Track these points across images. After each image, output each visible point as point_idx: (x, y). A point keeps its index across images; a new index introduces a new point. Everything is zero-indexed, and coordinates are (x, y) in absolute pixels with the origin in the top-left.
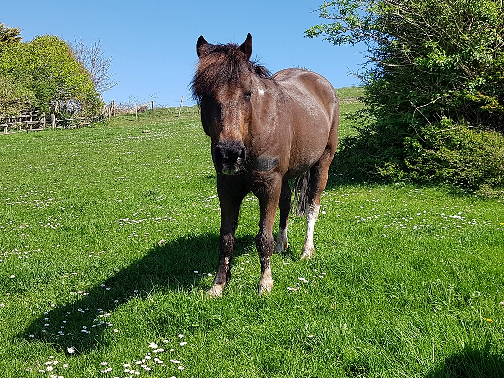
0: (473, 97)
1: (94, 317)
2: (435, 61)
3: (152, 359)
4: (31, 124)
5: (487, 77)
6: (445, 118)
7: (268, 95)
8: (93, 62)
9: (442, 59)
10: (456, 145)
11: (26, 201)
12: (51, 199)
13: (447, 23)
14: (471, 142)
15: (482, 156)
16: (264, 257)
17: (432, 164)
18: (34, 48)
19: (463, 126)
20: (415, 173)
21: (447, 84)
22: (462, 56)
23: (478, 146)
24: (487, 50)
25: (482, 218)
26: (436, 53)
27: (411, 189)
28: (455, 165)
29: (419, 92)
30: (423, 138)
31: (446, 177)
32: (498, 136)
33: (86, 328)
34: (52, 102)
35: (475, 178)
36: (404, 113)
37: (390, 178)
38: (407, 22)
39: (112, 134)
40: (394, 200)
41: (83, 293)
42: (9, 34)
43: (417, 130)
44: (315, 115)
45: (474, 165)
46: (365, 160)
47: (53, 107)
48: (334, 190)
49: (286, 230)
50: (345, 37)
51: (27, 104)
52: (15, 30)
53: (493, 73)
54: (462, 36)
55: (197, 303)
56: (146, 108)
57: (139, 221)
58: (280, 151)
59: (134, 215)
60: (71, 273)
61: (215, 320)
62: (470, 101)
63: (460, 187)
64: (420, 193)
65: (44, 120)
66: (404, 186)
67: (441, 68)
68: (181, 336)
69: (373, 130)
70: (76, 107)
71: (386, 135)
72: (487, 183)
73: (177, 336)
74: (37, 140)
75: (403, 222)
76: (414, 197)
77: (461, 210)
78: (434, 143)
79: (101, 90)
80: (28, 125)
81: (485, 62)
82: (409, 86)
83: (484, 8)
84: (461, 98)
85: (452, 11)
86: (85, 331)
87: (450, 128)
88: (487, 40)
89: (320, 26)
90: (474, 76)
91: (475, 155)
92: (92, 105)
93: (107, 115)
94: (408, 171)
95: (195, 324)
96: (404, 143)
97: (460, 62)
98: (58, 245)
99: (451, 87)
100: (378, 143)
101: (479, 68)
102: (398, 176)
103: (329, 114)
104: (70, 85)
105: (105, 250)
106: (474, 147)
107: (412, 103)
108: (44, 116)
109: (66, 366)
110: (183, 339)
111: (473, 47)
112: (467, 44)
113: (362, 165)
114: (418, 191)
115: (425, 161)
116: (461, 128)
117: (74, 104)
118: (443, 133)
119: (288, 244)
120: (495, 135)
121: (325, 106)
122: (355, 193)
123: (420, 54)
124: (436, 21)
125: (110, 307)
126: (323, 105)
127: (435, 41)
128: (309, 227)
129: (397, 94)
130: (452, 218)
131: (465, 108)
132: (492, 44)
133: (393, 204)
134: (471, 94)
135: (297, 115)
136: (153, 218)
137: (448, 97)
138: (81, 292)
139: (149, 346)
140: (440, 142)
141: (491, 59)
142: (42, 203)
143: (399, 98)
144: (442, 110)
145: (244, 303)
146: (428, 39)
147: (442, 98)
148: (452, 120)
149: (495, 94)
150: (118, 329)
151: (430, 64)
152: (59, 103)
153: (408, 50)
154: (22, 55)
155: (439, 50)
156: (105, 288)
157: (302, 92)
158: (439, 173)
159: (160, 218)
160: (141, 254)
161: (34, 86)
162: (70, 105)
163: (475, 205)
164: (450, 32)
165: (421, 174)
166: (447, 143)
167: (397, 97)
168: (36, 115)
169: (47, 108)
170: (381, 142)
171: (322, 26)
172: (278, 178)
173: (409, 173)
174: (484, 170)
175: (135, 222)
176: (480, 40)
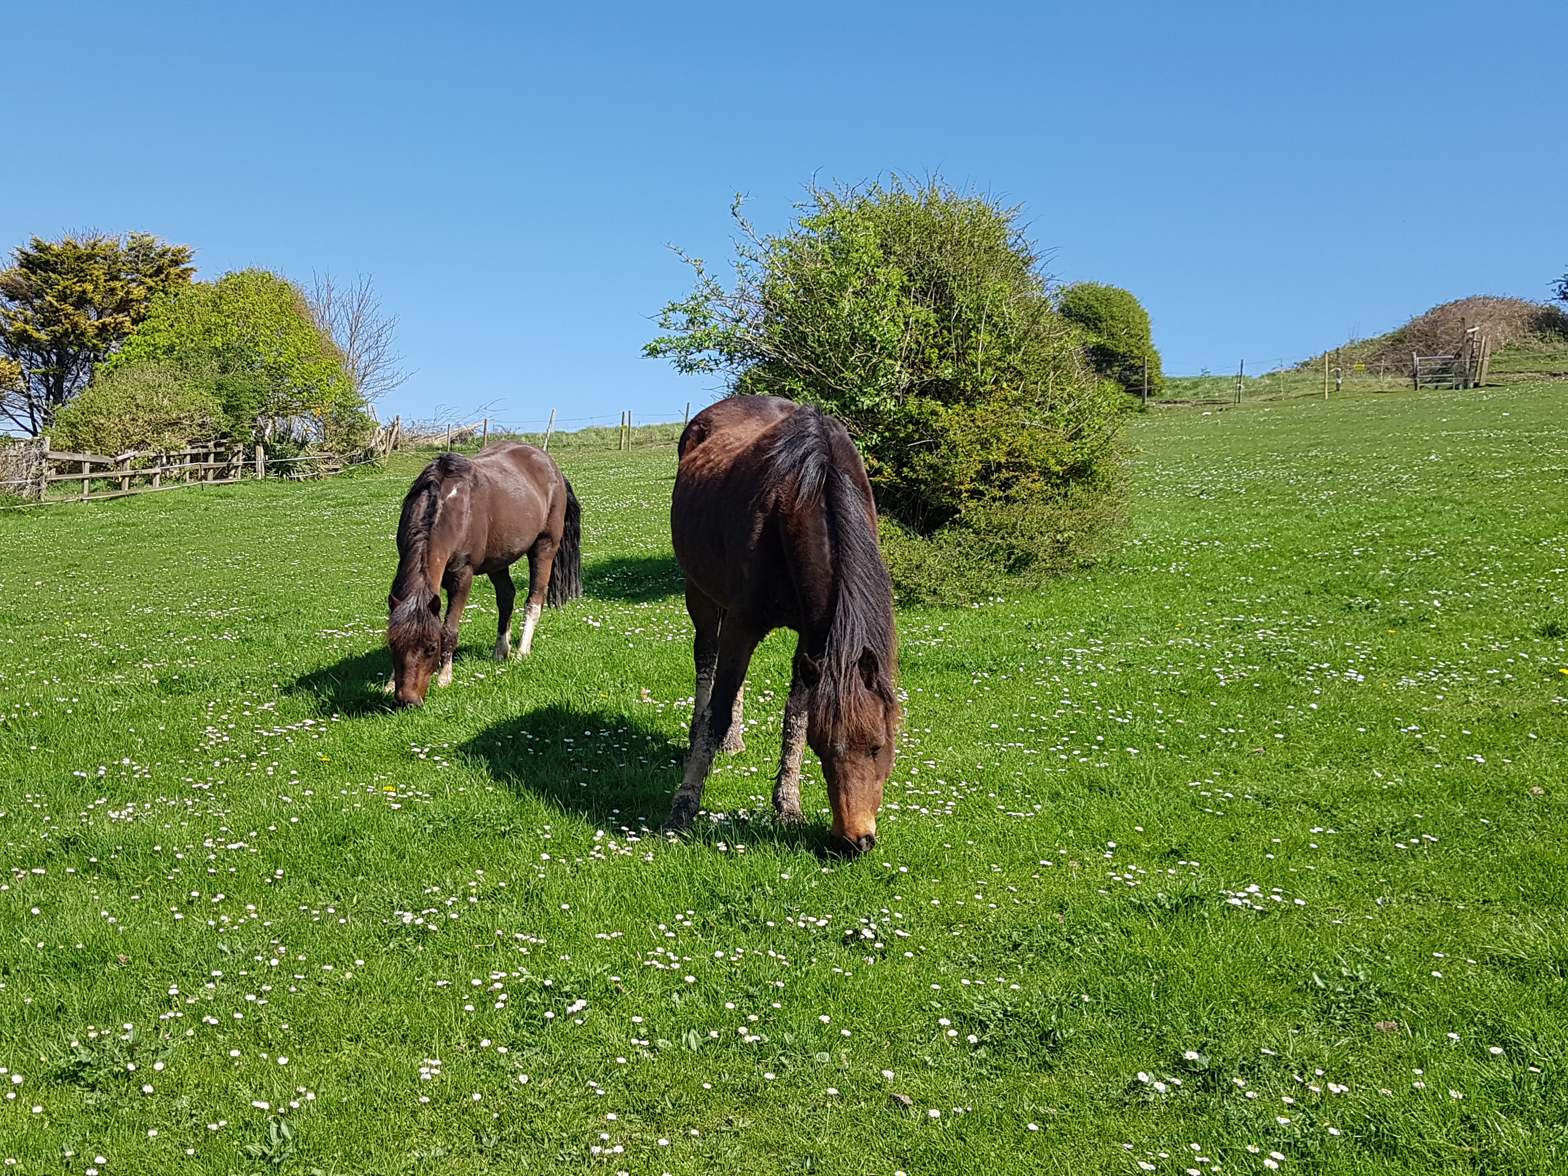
4: (210, 469)
8: (354, 329)
18: (220, 298)
34: (259, 420)
42: (166, 260)
47: (261, 431)
49: (508, 635)
51: (202, 426)
52: (180, 251)
56: (470, 434)
65: (239, 461)
70: (313, 431)
74: (221, 506)
79: (370, 392)
80: (205, 470)
92: (348, 427)
93: (381, 448)
103: (546, 496)
104: (299, 382)
108: (239, 452)
117: (308, 424)
121: (541, 485)
152: (274, 423)
154: (196, 314)
161: (220, 387)
162: (299, 426)
168: (223, 449)
169: (248, 433)
172: (469, 572)
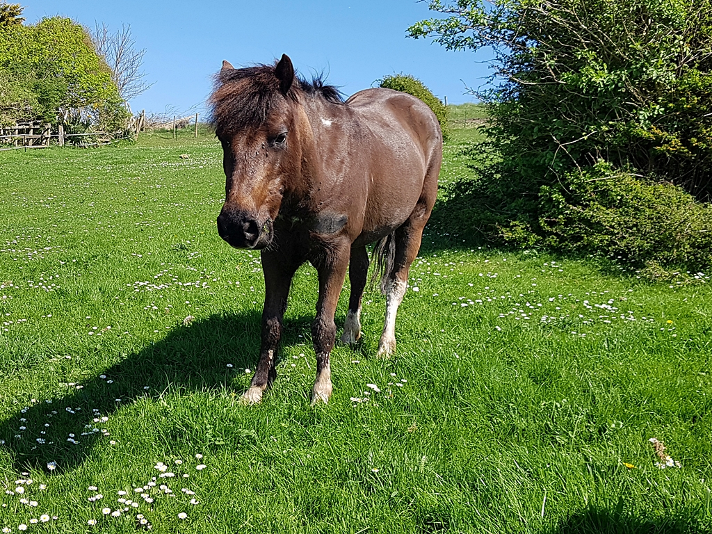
0: (644, 133)
1: (86, 421)
2: (591, 79)
3: (158, 486)
4: (30, 139)
5: (666, 104)
6: (601, 160)
7: (336, 127)
8: (119, 56)
9: (600, 76)
10: (615, 201)
11: (14, 248)
12: (48, 249)
13: (611, 25)
14: (637, 198)
15: (652, 219)
16: (321, 352)
17: (578, 227)
18: (39, 34)
19: (626, 174)
20: (553, 238)
21: (607, 113)
22: (631, 73)
23: (647, 204)
24: (668, 66)
25: (643, 311)
26: (593, 68)
27: (546, 261)
28: (612, 230)
29: (566, 122)
30: (568, 189)
31: (598, 247)
32: (677, 190)
33: (73, 435)
34: (60, 109)
35: (639, 251)
36: (542, 151)
37: (517, 243)
38: (552, 21)
39: (139, 158)
40: (519, 276)
41: (76, 385)
42: (6, 13)
43: (559, 176)
44: (405, 157)
45: (638, 230)
46: (482, 216)
47: (62, 116)
48: (435, 256)
49: (359, 313)
50: (463, 39)
51: (26, 111)
52: (15, 8)
53: (674, 99)
54: (632, 44)
55: (225, 412)
56: (187, 123)
57: (160, 286)
58: (349, 206)
59: (156, 277)
60: (63, 355)
61: (247, 437)
62: (639, 138)
63: (617, 262)
64: (558, 269)
65: (48, 134)
66: (536, 256)
67: (599, 89)
68: (199, 456)
69: (497, 172)
70: (93, 117)
71: (515, 180)
72: (656, 259)
73: (194, 456)
74: (37, 162)
75: (526, 310)
76: (548, 273)
77: (614, 298)
78: (583, 196)
79: (127, 95)
80: (27, 139)
81: (665, 82)
82: (552, 113)
83: (666, 5)
84: (626, 134)
85: (619, 8)
86: (72, 440)
87: (607, 176)
88: (668, 51)
89: (429, 21)
90: (647, 103)
91: (642, 217)
92: (114, 116)
93: (134, 130)
94: (545, 234)
95: (219, 441)
96: (539, 194)
97: (627, 81)
98: (49, 316)
99: (613, 117)
100: (503, 192)
101: (655, 91)
102: (528, 241)
103: (426, 155)
104: (85, 86)
105: (112, 326)
106: (641, 205)
107: (554, 138)
108: (48, 129)
109: (42, 487)
110: (201, 461)
111: (648, 61)
112: (639, 55)
113: (478, 223)
114: (554, 264)
115: (569, 221)
116: (624, 176)
117: (90, 113)
118: (597, 182)
119: (360, 332)
120: (673, 188)
121: (422, 143)
122: (465, 262)
123: (570, 67)
124: (596, 22)
125: (108, 409)
126: (418, 143)
127: (592, 51)
128: (390, 311)
129: (534, 123)
130: (599, 308)
131: (632, 147)
132: (676, 57)
133: (517, 282)
134: (642, 127)
135: (378, 157)
136: (180, 284)
137: (607, 132)
138: (73, 384)
139: (155, 467)
140: (591, 196)
141: (674, 79)
142: (35, 252)
143: (536, 129)
144: (598, 149)
145: (290, 414)
146: (583, 46)
147: (598, 132)
148: (612, 164)
149: (676, 130)
150: (117, 441)
151: (584, 82)
152: (69, 111)
153: (552, 61)
154: (23, 43)
155: (598, 63)
156: (106, 380)
157: (389, 123)
158: (588, 239)
159: (190, 284)
160: (158, 335)
161: (37, 87)
162: (84, 114)
163: (636, 291)
164: (616, 38)
165: (562, 240)
166: (601, 197)
167: (533, 128)
168: (38, 127)
169: (53, 117)
170: (507, 190)
171: (433, 21)
172: (345, 244)
173: (544, 237)
174: (654, 240)
175: (155, 287)
176: (658, 51)
